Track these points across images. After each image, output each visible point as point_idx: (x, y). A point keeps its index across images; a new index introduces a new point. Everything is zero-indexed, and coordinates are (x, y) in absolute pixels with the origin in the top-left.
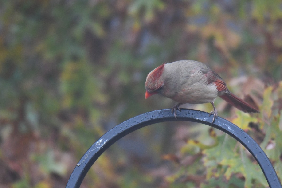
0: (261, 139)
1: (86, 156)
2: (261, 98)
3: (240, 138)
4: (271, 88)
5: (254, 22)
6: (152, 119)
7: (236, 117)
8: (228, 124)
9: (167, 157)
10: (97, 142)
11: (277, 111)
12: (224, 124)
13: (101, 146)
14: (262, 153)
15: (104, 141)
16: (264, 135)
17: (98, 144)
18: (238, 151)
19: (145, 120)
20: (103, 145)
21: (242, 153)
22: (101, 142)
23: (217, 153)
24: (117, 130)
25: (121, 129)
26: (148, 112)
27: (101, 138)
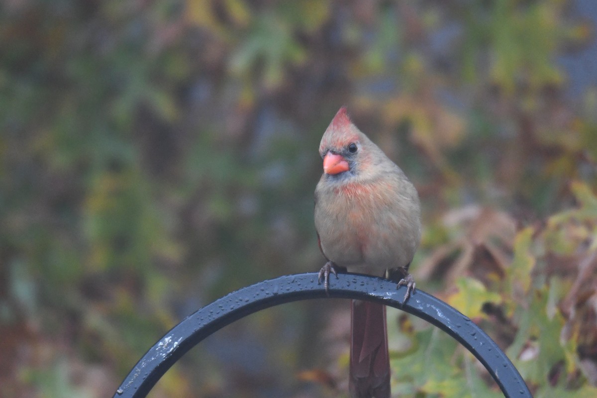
0: (507, 339)
1: (137, 372)
2: (509, 252)
3: (462, 335)
4: (529, 231)
5: (494, 90)
6: (276, 294)
7: (456, 290)
8: (438, 306)
9: (309, 376)
10: (161, 344)
11: (542, 278)
12: (428, 306)
13: (168, 352)
14: (509, 367)
15: (174, 340)
16: (515, 330)
17: (163, 346)
18: (460, 364)
19: (262, 296)
20: (172, 349)
21: (468, 369)
22: (169, 343)
23: (416, 368)
24: (202, 318)
25: (209, 316)
26: (269, 280)
27: (168, 334)
